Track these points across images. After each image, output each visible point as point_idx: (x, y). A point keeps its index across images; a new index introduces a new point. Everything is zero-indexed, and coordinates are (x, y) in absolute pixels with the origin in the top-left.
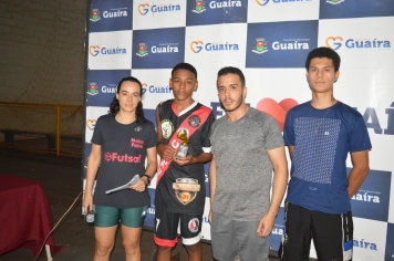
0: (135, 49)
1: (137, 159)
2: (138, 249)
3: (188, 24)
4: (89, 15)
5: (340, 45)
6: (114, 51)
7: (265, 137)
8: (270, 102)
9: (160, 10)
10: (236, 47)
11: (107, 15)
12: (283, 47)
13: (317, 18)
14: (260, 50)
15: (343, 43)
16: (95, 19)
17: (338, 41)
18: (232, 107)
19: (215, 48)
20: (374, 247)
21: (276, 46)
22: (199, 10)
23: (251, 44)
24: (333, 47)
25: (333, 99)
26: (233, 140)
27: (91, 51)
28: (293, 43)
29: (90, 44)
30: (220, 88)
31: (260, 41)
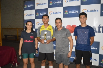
0: (36, 14)
1: (32, 41)
2: (34, 63)
3: (48, 8)
4: (24, 6)
5: (86, 11)
6: (31, 15)
7: (67, 34)
8: (69, 26)
9: (41, 4)
10: (61, 13)
11: (29, 6)
12: (72, 12)
13: (80, 5)
14: (66, 13)
15: (87, 11)
16: (26, 7)
17: (85, 10)
18: (59, 27)
19: (55, 13)
20: (96, 60)
21: (70, 12)
22: (51, 4)
23: (64, 12)
24: (84, 12)
25: (86, 25)
26: (59, 35)
27: (25, 15)
28: (74, 11)
29: (25, 13)
30: (56, 23)
31: (66, 11)
